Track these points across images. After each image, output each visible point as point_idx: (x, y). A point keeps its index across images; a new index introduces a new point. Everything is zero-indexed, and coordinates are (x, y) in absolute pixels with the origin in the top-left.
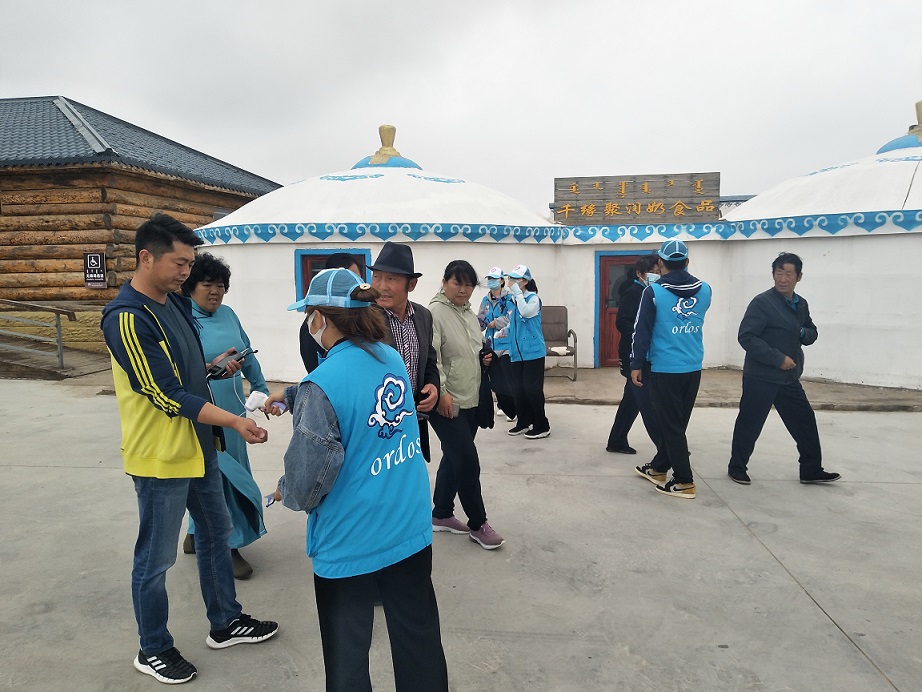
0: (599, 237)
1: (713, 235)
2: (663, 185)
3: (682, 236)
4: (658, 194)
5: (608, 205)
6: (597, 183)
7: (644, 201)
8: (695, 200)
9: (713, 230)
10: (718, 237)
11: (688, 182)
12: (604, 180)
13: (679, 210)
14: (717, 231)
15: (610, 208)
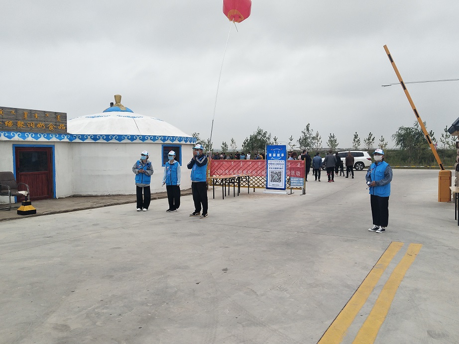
0: (17, 137)
1: (66, 140)
2: (44, 115)
3: (54, 139)
4: (42, 119)
5: (19, 122)
6: (13, 111)
7: (36, 122)
8: (58, 124)
9: (66, 137)
10: (68, 140)
11: (54, 115)
12: (16, 110)
13: (51, 128)
14: (67, 138)
15: (20, 124)
